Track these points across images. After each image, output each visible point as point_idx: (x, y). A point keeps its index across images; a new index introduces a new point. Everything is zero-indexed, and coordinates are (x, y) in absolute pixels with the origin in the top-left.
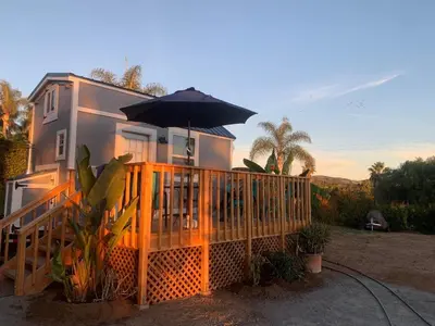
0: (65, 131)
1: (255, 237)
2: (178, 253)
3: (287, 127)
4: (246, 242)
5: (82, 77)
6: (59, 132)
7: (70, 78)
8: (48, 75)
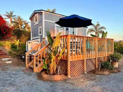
0: (41, 27)
1: (98, 57)
2: (77, 61)
3: (98, 25)
4: (96, 58)
5: (45, 11)
6: (39, 28)
7: (42, 11)
8: (35, 11)
